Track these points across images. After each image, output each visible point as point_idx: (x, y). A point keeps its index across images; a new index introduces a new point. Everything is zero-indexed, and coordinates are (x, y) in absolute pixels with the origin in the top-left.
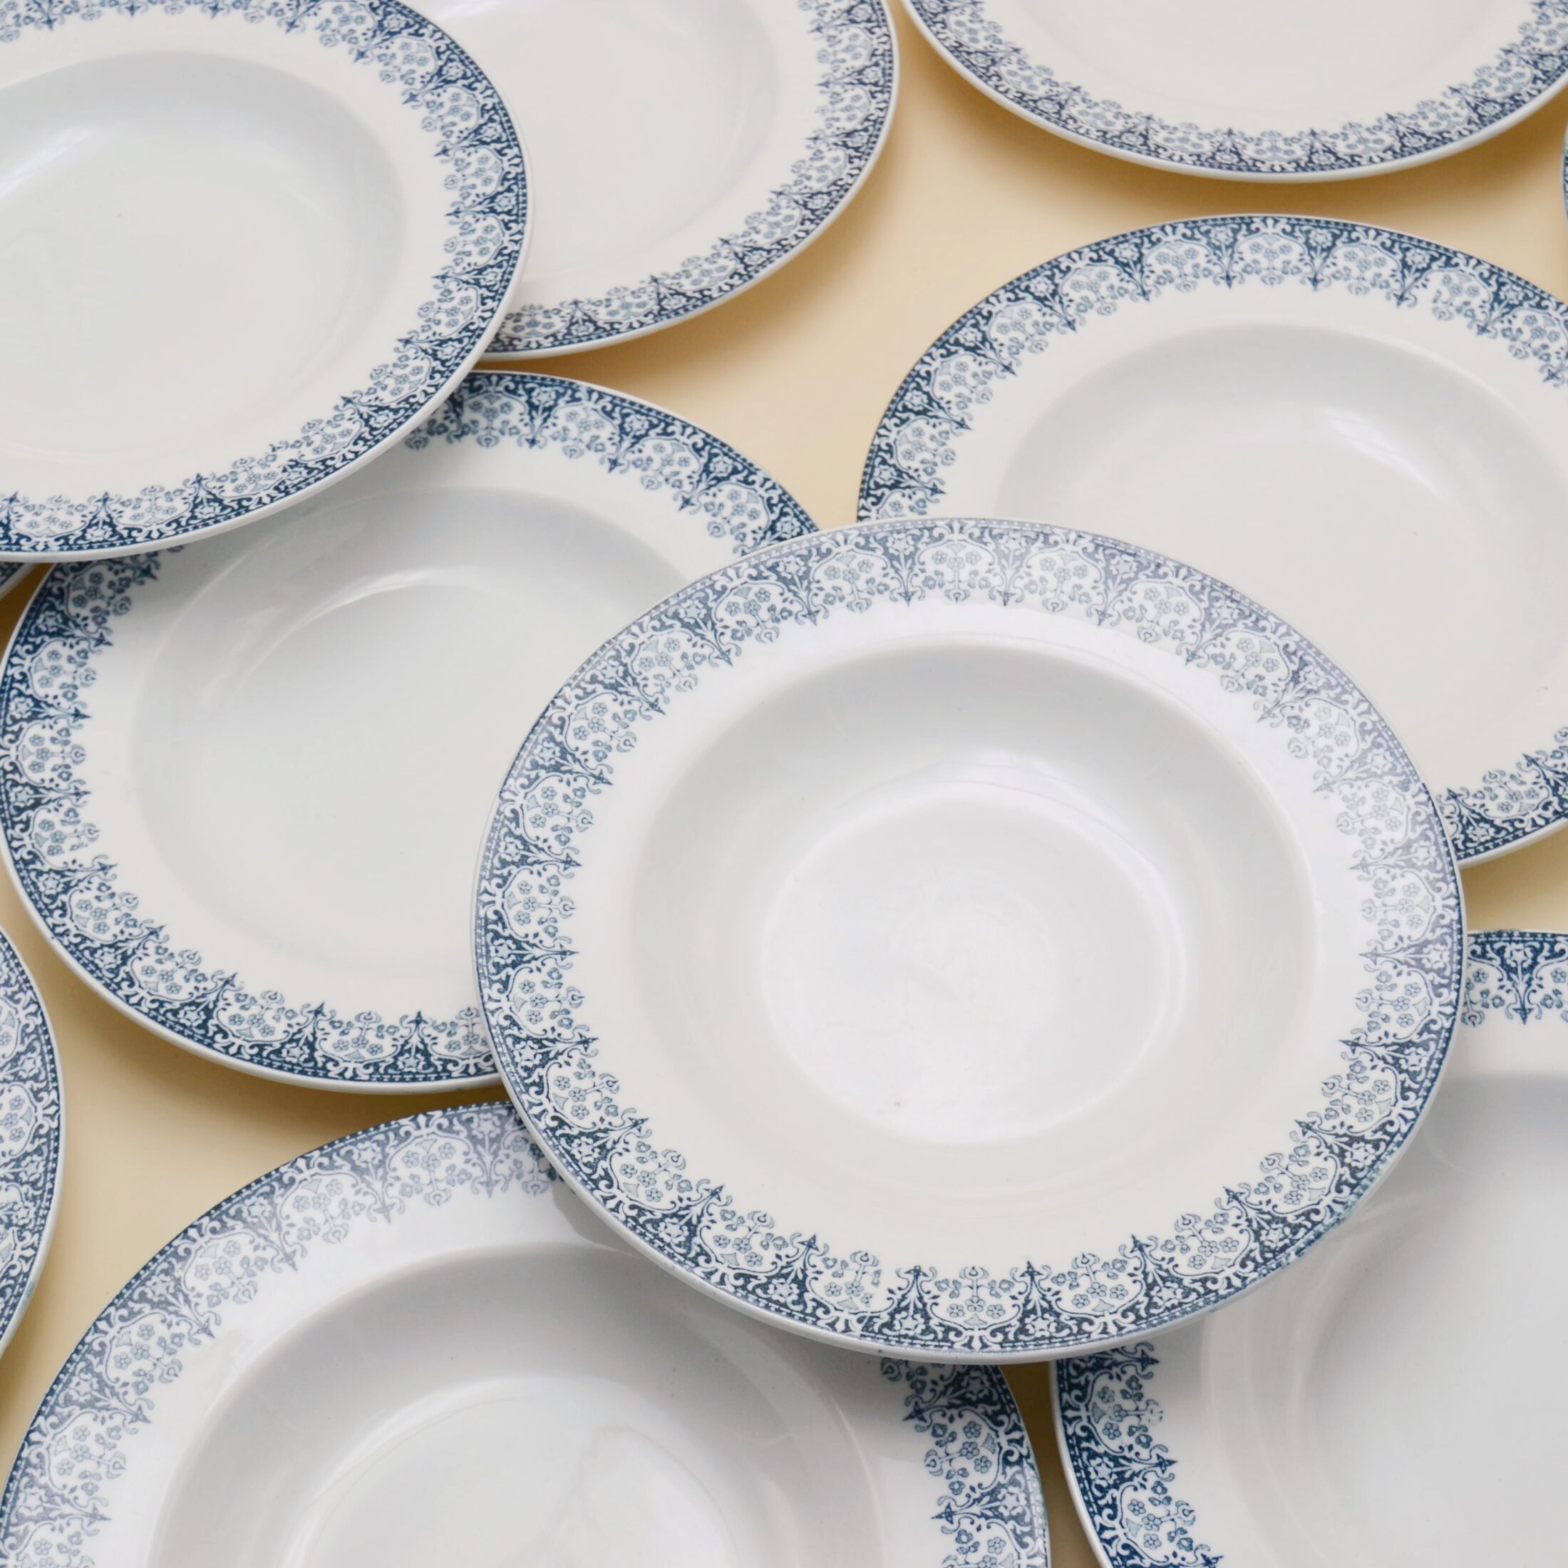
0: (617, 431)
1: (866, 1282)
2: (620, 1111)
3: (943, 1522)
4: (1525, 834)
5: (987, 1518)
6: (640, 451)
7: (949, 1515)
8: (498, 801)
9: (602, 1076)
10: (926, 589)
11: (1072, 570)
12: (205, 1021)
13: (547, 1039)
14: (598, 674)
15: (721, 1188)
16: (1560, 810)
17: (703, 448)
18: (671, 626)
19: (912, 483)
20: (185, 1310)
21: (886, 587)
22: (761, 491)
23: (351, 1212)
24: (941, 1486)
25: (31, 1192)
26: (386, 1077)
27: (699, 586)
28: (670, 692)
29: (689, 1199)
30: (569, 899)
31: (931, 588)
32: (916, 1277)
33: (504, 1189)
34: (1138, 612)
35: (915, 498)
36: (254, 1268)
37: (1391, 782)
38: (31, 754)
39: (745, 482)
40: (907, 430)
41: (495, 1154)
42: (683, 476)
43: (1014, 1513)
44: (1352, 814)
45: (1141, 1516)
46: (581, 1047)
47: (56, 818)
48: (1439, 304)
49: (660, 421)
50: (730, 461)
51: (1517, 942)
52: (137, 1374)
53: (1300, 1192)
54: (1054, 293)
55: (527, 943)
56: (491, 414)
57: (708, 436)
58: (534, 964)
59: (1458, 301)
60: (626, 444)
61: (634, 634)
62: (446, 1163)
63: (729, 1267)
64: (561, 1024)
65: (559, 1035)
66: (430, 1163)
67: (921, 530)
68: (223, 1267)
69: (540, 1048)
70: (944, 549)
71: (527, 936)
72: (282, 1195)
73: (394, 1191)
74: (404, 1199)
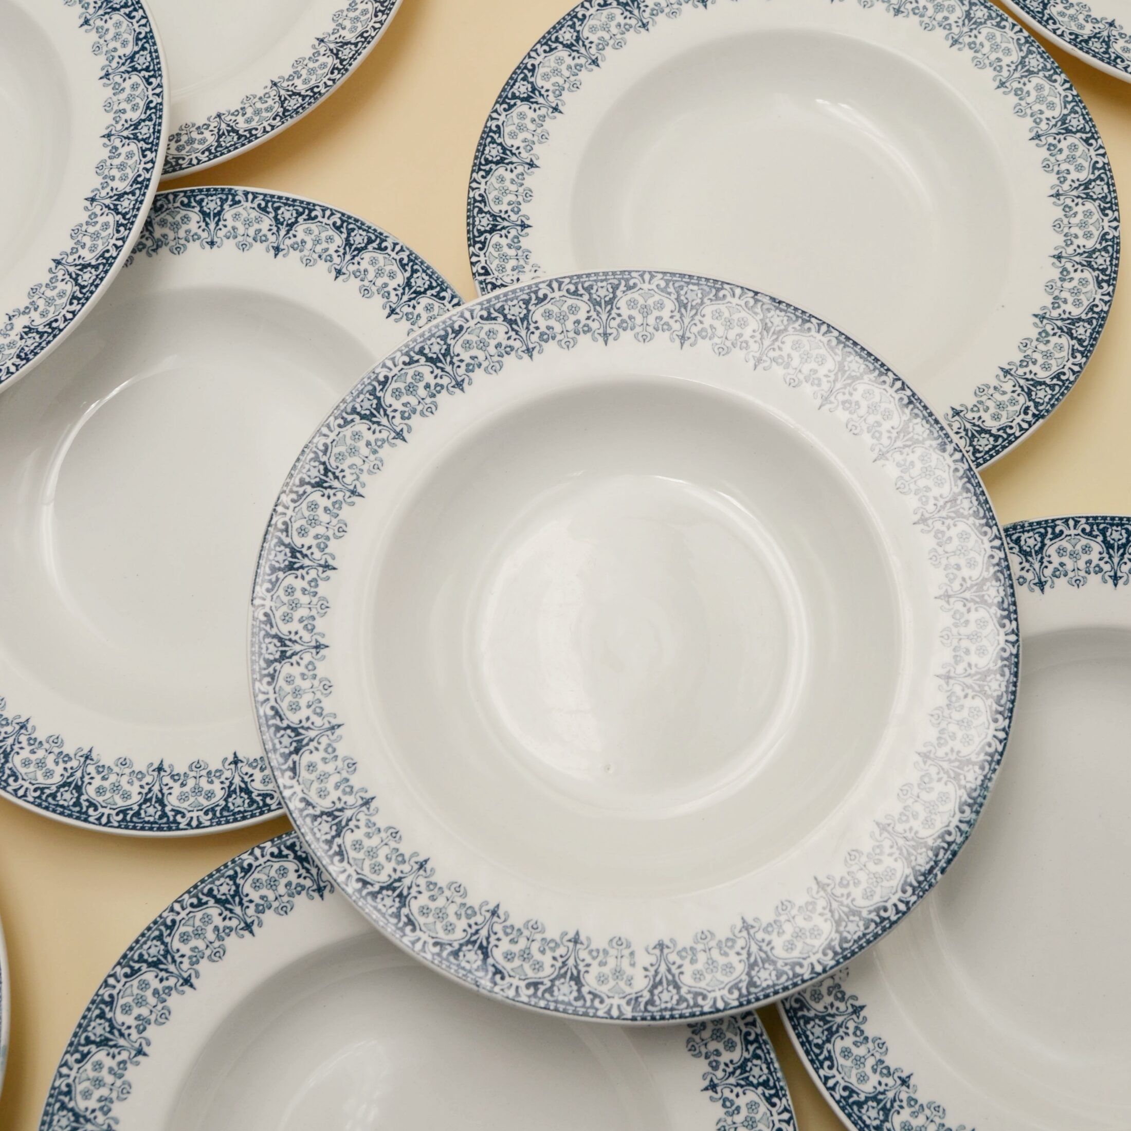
0: (274, 223)
1: (625, 964)
2: (407, 858)
3: (710, 1093)
4: (1016, 438)
5: (742, 1086)
6: (295, 236)
7: (713, 1087)
8: (251, 609)
9: (386, 830)
10: (543, 343)
11: (652, 305)
12: (78, 799)
13: (337, 810)
14: (305, 476)
15: (498, 906)
16: (1037, 413)
17: (342, 226)
18: (352, 421)
19: (506, 224)
20: (122, 1042)
21: (512, 348)
22: (393, 254)
23: (223, 934)
24: (703, 1065)
26: (223, 820)
27: (367, 381)
28: (364, 477)
29: (476, 924)
30: (326, 679)
31: (546, 341)
32: (662, 951)
34: (709, 331)
35: (510, 236)
36: (164, 996)
37: (931, 446)
39: (380, 248)
40: (492, 179)
42: (331, 251)
43: (761, 1080)
44: (906, 477)
45: (851, 1059)
46: (364, 808)
49: (304, 208)
50: (364, 233)
51: (1028, 531)
52: (100, 1100)
53: (933, 816)
54: (578, 39)
55: (302, 727)
56: (175, 227)
57: (343, 215)
58: (312, 745)
60: (283, 232)
61: (325, 435)
62: (283, 881)
63: (520, 979)
64: (344, 793)
65: (345, 803)
66: (272, 884)
67: (528, 294)
68: (141, 1001)
69: (333, 819)
70: (549, 306)
71: (301, 722)
72: (169, 935)
73: (251, 911)
74: (260, 915)
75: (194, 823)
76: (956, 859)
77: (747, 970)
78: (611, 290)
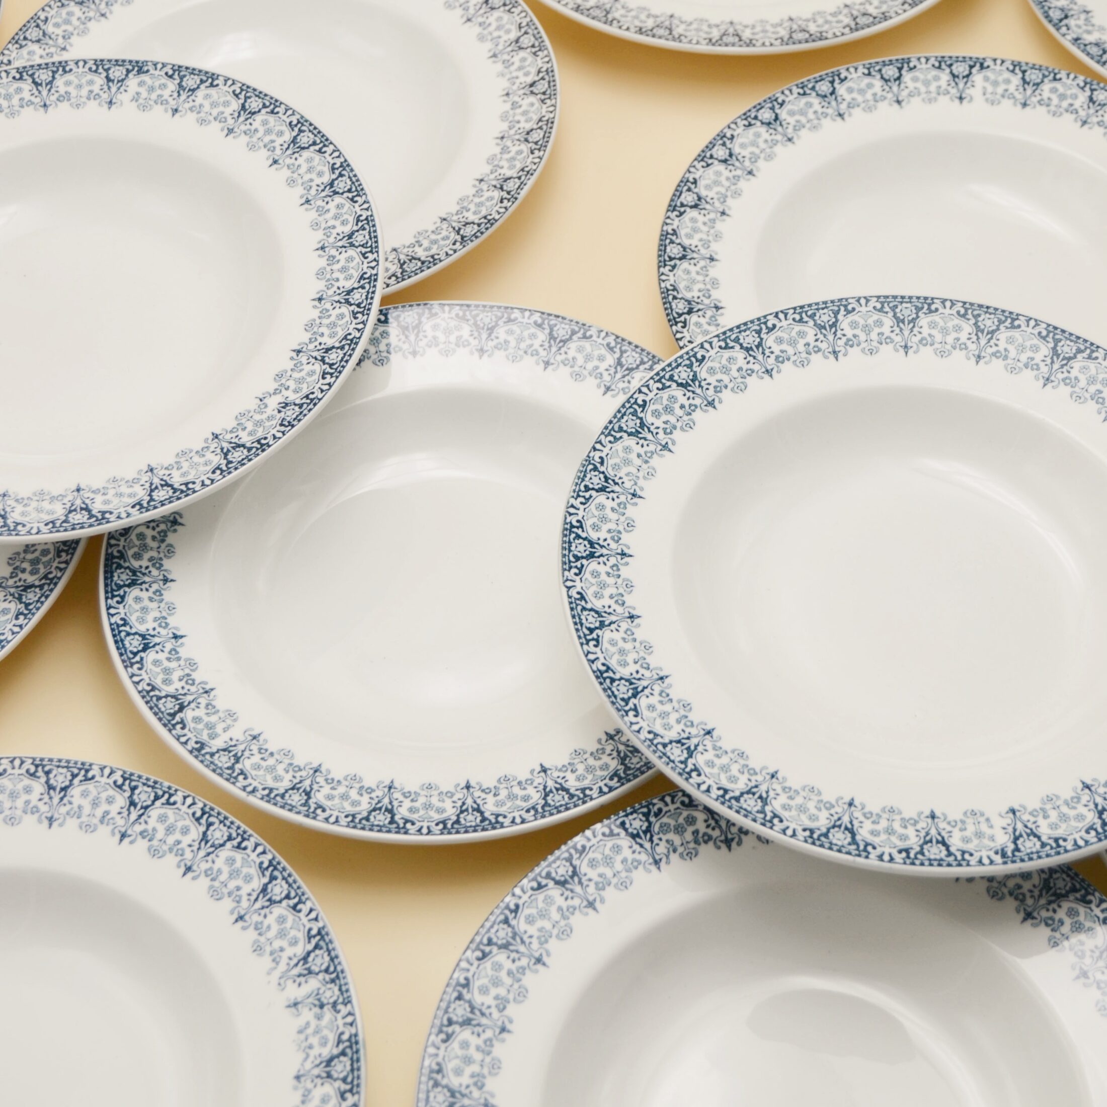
0: (474, 329)
1: (984, 827)
2: (758, 771)
3: (1083, 980)
6: (497, 338)
7: (1084, 974)
8: (565, 589)
9: (733, 752)
10: (779, 364)
11: (872, 324)
12: (392, 818)
13: (684, 739)
14: (588, 483)
15: (853, 799)
17: (543, 323)
18: (621, 437)
19: (700, 306)
20: (484, 1021)
21: (752, 371)
22: (600, 341)
23: (567, 914)
24: (1069, 957)
25: (328, 977)
26: (547, 814)
27: (627, 405)
28: (641, 482)
29: (837, 813)
30: (645, 642)
31: (783, 362)
32: (1014, 814)
33: (668, 863)
34: (929, 339)
35: (707, 316)
36: (518, 976)
38: (159, 673)
39: (585, 337)
40: (679, 272)
41: (651, 840)
42: (536, 346)
46: (708, 737)
47: (201, 712)
48: (988, 96)
49: (502, 313)
50: (567, 326)
52: (472, 1076)
54: (731, 155)
55: (635, 679)
56: (376, 341)
57: (543, 313)
58: (647, 691)
59: (1000, 90)
60: (484, 335)
61: (599, 450)
62: (619, 858)
63: (890, 848)
64: (686, 726)
65: (689, 733)
66: (608, 862)
67: (759, 325)
68: (496, 983)
69: (682, 746)
70: (779, 334)
71: (632, 674)
72: (515, 918)
73: (591, 889)
74: (602, 893)
75: (518, 820)
77: (1097, 815)
78: (832, 315)
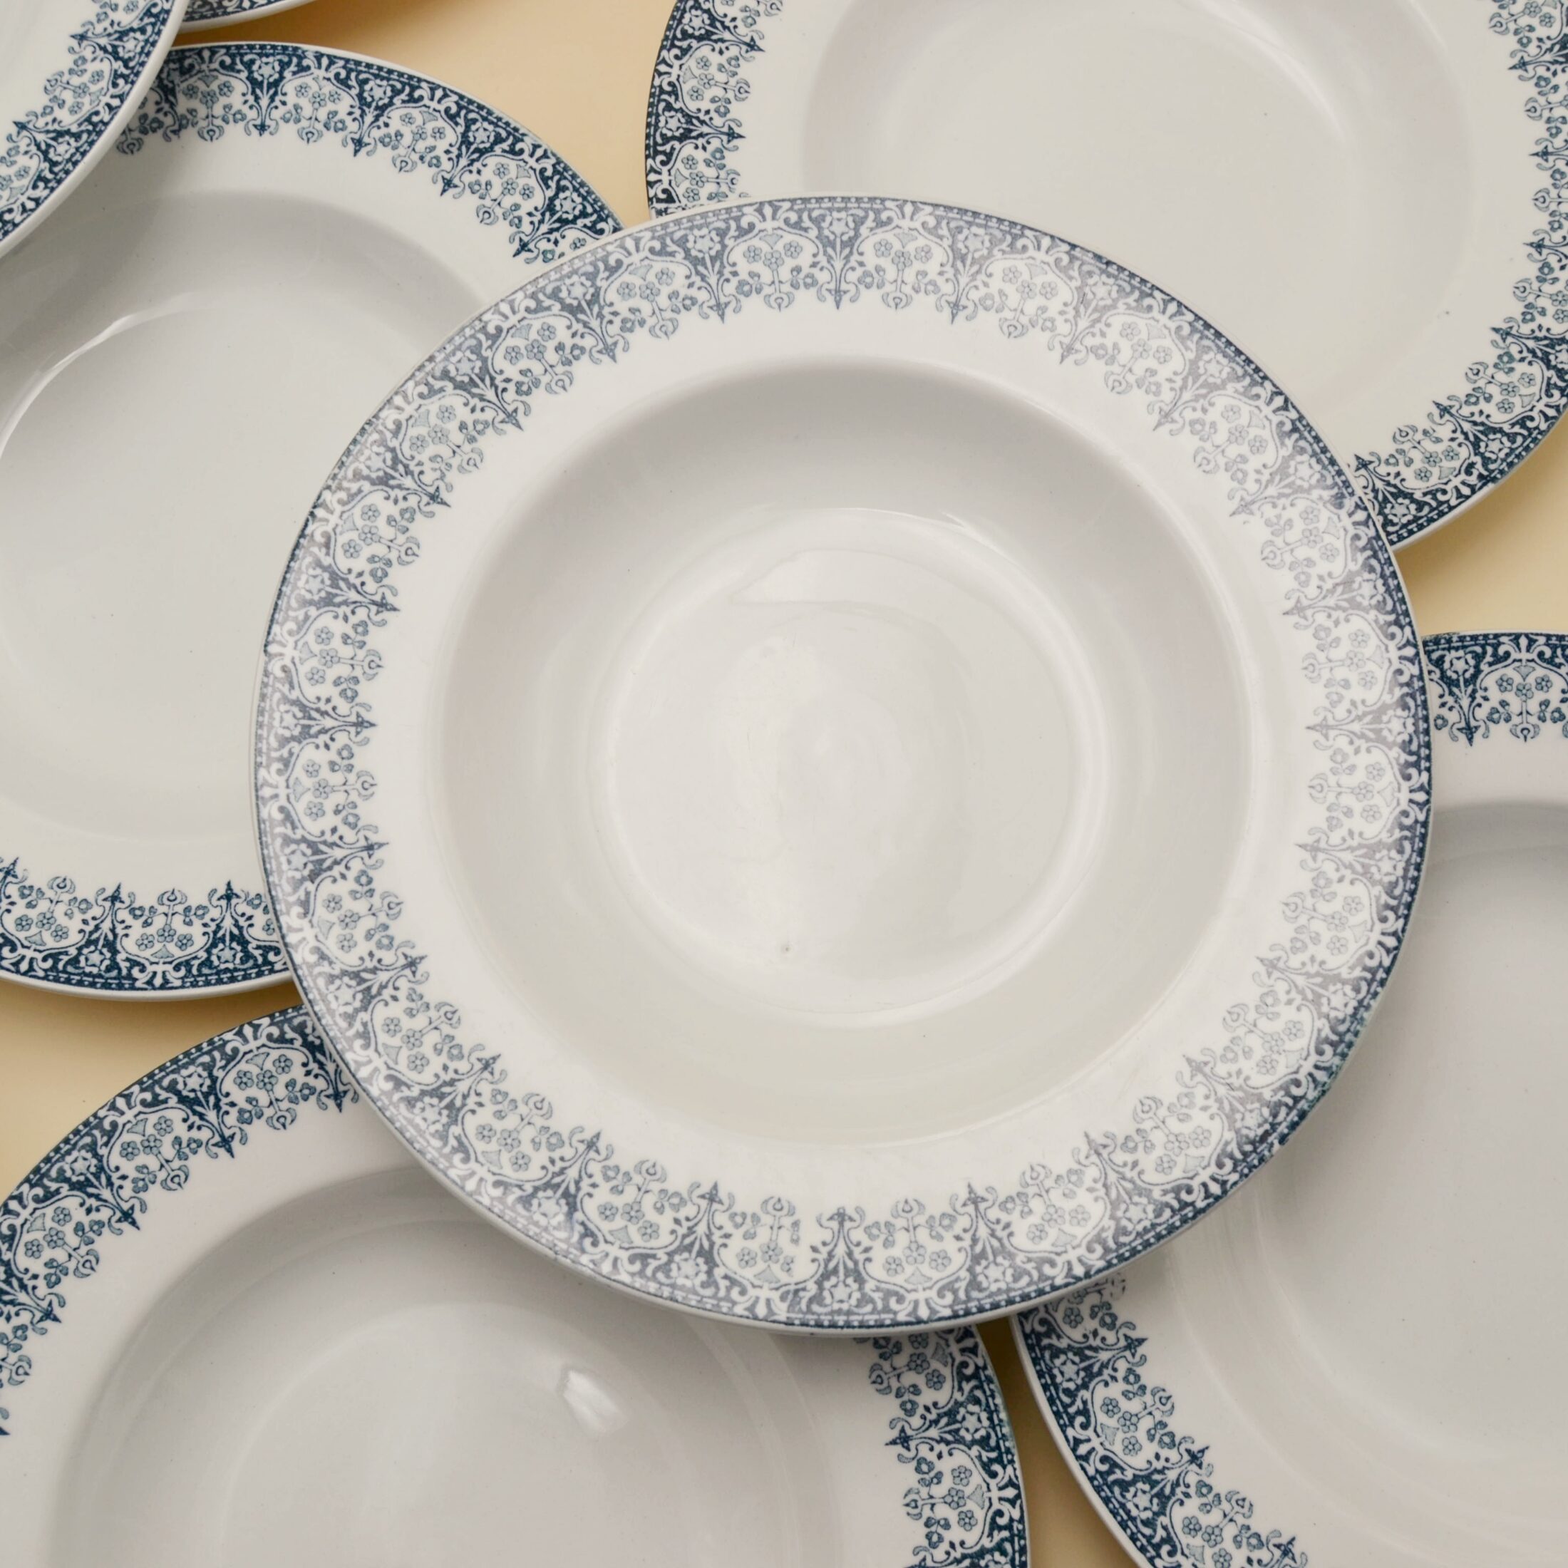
0: (357, 103)
1: (784, 1238)
2: (466, 1052)
3: (899, 1449)
4: (1451, 508)
5: (948, 1443)
6: (387, 125)
7: (903, 1440)
8: (263, 658)
9: (438, 1008)
10: (741, 297)
11: (913, 253)
13: (365, 970)
14: (362, 467)
15: (598, 1135)
16: (1485, 473)
17: (458, 114)
18: (442, 390)
19: (705, 129)
20: (22, 1297)
21: (694, 301)
22: (532, 162)
23: (187, 1151)
24: (891, 1407)
26: (201, 979)
27: (468, 332)
29: (562, 1159)
30: (368, 773)
31: (747, 295)
32: (841, 1224)
34: (997, 299)
35: (710, 148)
36: (91, 1235)
37: (1321, 498)
39: (512, 151)
40: (691, 62)
42: (439, 152)
43: (977, 1436)
44: (1279, 541)
45: (1116, 1417)
46: (408, 972)
49: (404, 84)
50: (491, 128)
51: (1457, 649)
53: (1275, 1056)
55: (325, 843)
56: (209, 99)
57: (462, 97)
58: (336, 871)
60: (369, 118)
61: (398, 408)
62: (284, 1079)
63: (621, 1248)
64: (380, 945)
65: (380, 961)
66: (267, 1081)
67: (726, 221)
68: (55, 1240)
69: (359, 984)
70: (756, 242)
71: (323, 833)
72: (106, 1144)
73: (231, 1119)
74: (245, 1126)
75: (158, 981)
76: (1304, 1123)
77: (968, 1263)
78: (852, 225)
